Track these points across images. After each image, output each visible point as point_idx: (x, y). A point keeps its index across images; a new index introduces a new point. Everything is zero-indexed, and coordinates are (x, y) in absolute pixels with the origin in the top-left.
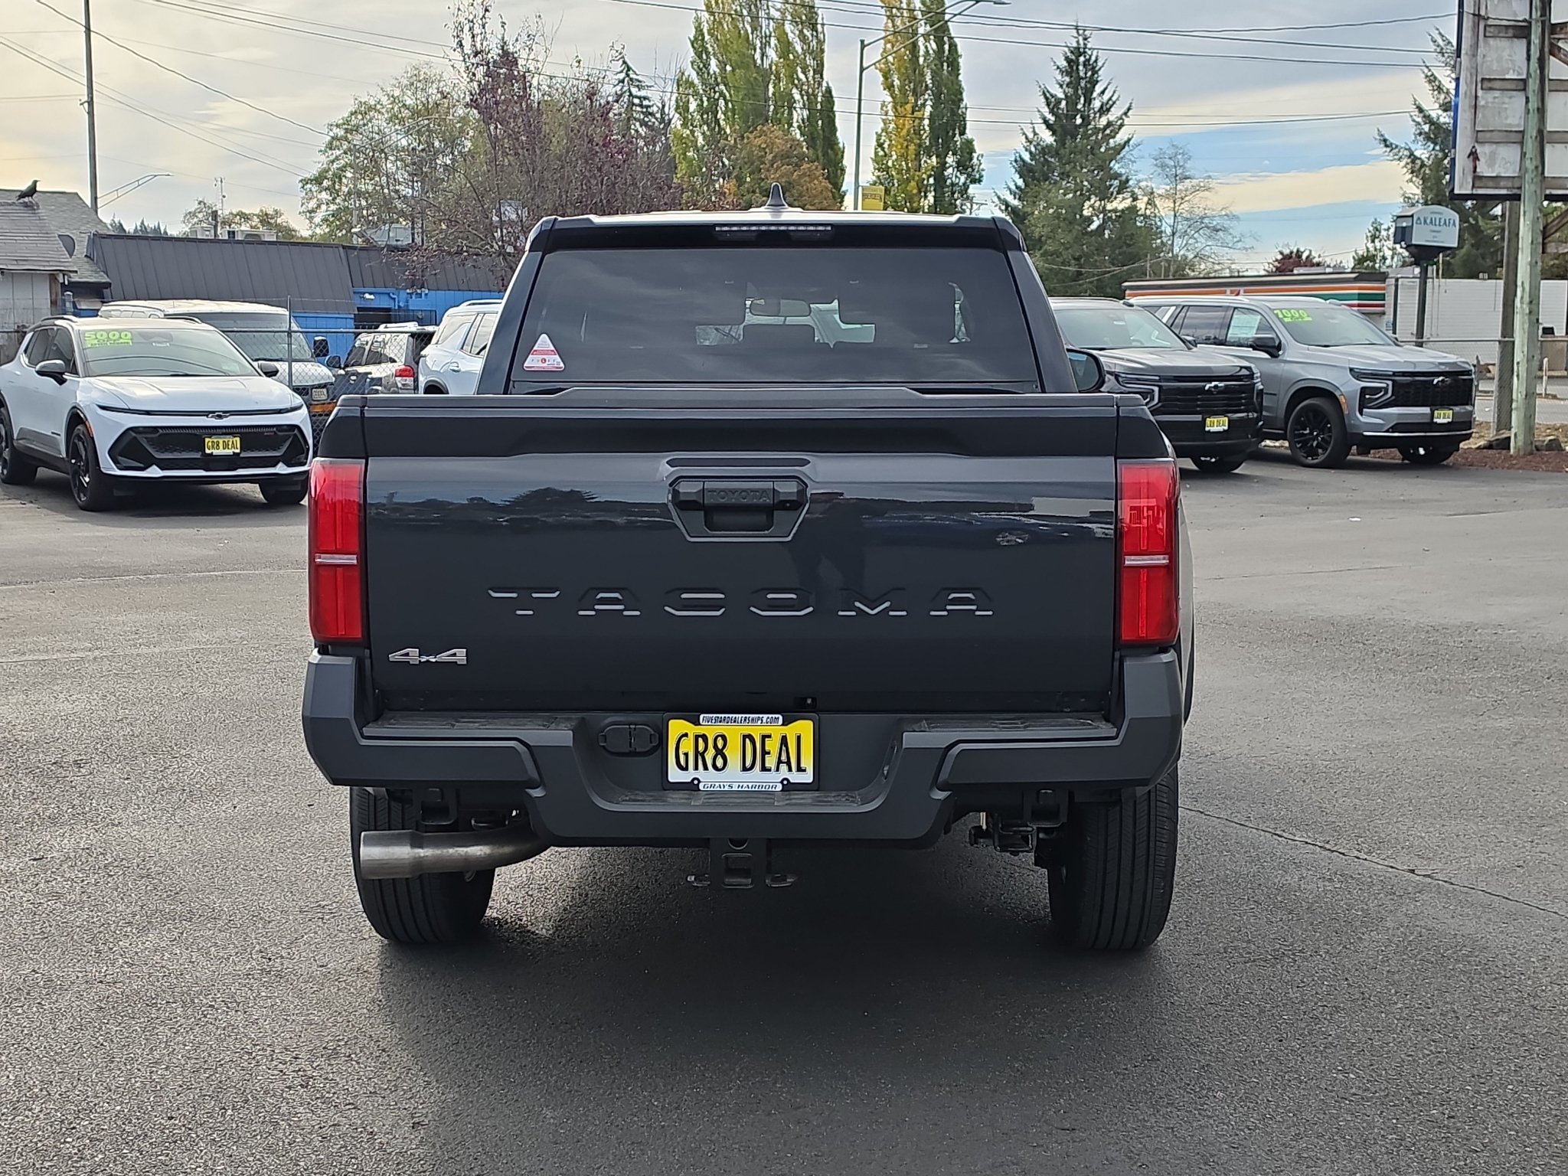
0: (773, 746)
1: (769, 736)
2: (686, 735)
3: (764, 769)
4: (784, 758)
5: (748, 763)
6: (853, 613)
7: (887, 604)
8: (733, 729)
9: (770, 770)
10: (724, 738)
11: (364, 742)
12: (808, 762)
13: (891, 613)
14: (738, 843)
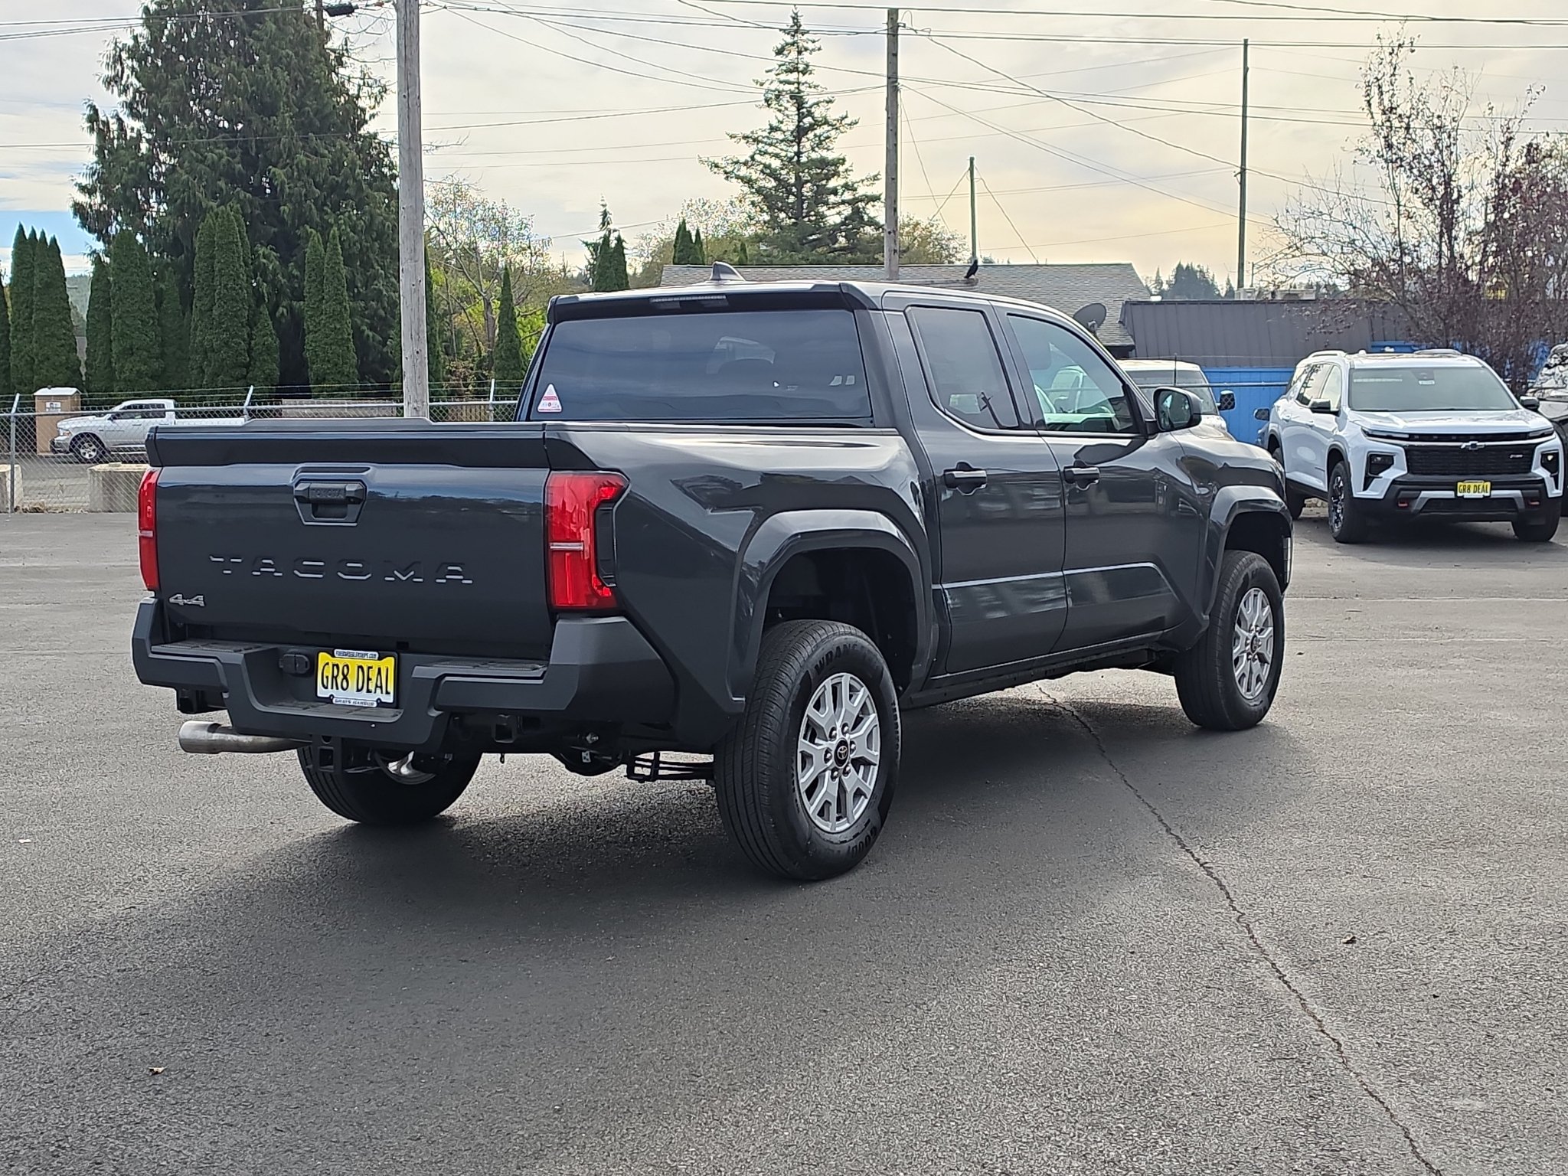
0: (373, 674)
1: (371, 668)
2: (327, 664)
3: (369, 691)
4: (379, 684)
5: (360, 687)
6: (393, 579)
7: (412, 573)
8: (353, 661)
9: (371, 692)
10: (347, 666)
11: (151, 655)
12: (391, 689)
13: (415, 580)
14: (328, 739)
